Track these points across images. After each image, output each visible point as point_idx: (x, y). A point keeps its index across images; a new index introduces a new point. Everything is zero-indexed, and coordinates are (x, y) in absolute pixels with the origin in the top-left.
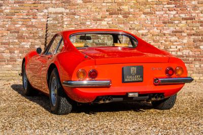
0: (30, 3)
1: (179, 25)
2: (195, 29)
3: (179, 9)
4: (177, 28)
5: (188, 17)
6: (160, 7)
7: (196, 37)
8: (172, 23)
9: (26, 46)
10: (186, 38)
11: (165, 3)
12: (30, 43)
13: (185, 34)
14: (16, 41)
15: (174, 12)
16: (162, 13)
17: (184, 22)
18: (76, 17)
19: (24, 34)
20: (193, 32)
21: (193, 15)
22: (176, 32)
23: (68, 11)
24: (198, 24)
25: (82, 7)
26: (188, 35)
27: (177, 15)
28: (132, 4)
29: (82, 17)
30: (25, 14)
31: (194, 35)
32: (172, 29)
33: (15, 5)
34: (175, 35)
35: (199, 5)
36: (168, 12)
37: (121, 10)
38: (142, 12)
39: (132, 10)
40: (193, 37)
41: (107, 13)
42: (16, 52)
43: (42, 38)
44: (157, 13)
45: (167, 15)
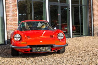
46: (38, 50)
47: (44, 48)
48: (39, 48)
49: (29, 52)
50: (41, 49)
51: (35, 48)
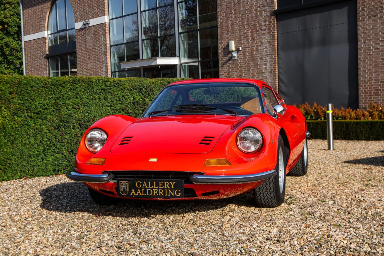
46: (136, 191)
49: (117, 195)
50: (149, 187)
51: (127, 184)
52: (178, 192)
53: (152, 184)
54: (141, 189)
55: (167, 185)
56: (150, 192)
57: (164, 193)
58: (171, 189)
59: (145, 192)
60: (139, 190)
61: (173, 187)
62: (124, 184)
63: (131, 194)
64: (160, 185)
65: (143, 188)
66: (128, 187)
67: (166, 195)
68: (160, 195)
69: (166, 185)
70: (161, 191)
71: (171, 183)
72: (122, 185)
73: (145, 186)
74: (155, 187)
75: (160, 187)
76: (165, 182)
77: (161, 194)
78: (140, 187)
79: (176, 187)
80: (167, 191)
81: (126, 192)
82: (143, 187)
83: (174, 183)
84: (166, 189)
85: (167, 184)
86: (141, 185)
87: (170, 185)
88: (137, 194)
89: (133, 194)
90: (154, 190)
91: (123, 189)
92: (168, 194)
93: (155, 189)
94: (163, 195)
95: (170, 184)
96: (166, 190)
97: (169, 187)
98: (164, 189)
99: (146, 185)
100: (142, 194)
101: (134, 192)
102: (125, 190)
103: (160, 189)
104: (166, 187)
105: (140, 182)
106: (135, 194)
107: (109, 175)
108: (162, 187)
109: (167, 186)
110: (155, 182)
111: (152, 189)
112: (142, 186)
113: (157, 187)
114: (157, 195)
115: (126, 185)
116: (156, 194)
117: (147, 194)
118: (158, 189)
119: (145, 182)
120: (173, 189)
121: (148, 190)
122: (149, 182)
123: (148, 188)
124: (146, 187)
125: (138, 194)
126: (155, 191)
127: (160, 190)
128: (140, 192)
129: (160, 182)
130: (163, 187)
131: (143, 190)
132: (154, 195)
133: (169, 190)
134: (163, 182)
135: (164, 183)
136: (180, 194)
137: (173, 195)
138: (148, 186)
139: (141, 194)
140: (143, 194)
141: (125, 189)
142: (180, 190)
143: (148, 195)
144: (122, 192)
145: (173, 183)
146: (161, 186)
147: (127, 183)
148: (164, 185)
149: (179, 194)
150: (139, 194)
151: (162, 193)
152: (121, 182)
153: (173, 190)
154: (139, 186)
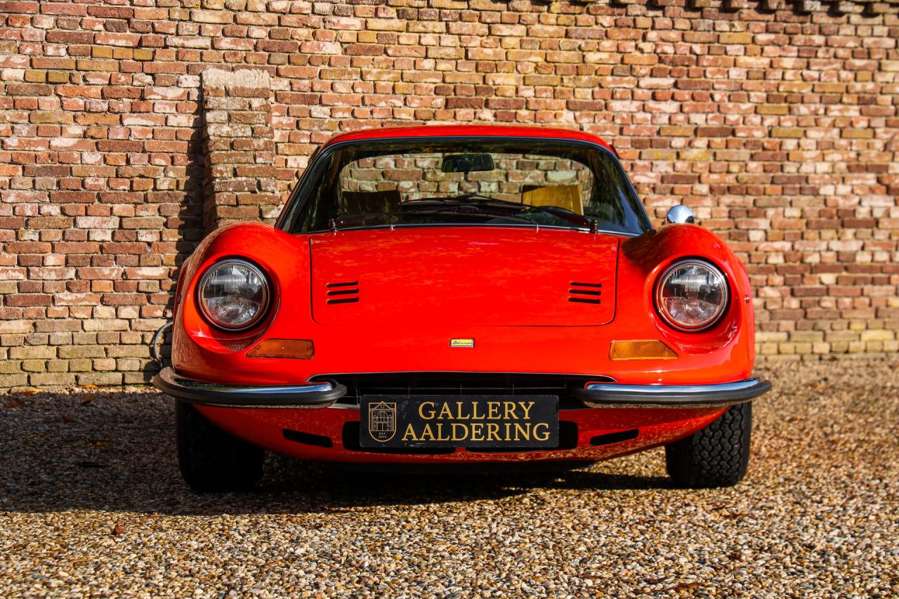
0: (122, 43)
1: (684, 155)
2: (734, 168)
3: (686, 95)
4: (679, 165)
5: (714, 124)
6: (629, 83)
7: (738, 200)
8: (664, 145)
9: (97, 236)
10: (709, 202)
11: (643, 72)
12: (114, 222)
13: (704, 189)
14: (54, 210)
15: (672, 107)
16: (634, 106)
17: (701, 142)
18: (318, 111)
19: (89, 181)
20: (730, 179)
21: (732, 117)
22: (677, 179)
23: (283, 84)
24: (745, 153)
25: (343, 73)
26: (711, 190)
27: (681, 117)
28: (531, 69)
29: (339, 115)
30: (95, 91)
31: (729, 190)
32: (664, 167)
33: (50, 50)
34: (672, 192)
35: (750, 84)
36: (651, 104)
37: (488, 90)
38: (563, 102)
39: (528, 93)
40: (727, 199)
41: (440, 101)
42: (51, 260)
43: (172, 198)
44: (616, 105)
45: (649, 116)
46: (419, 431)
47: (483, 410)
48: (438, 410)
49: (339, 449)
50: (460, 417)
51: (390, 409)
52: (541, 431)
53: (467, 410)
54: (433, 424)
55: (510, 410)
56: (460, 432)
57: (502, 433)
58: (522, 422)
59: (447, 431)
60: (427, 426)
61: (527, 417)
62: (382, 411)
63: (405, 439)
64: (491, 410)
65: (440, 421)
66: (394, 418)
67: (508, 439)
68: (490, 439)
69: (507, 411)
70: (493, 428)
71: (522, 404)
72: (376, 413)
73: (446, 416)
74: (475, 417)
75: (490, 417)
76: (506, 404)
77: (492, 435)
78: (433, 417)
79: (536, 416)
80: (512, 428)
81: (389, 434)
82: (440, 417)
83: (531, 403)
84: (507, 421)
85: (510, 407)
86: (433, 413)
87: (519, 411)
88: (422, 439)
89: (410, 437)
90: (474, 425)
91: (380, 425)
92: (512, 435)
93: (476, 421)
94: (499, 439)
95: (519, 408)
96: (508, 425)
97: (515, 417)
98: (501, 423)
99: (448, 412)
100: (436, 436)
101: (413, 433)
102: (385, 428)
103: (491, 421)
104: (506, 417)
105: (433, 404)
106: (415, 438)
107: (334, 386)
108: (497, 415)
109: (510, 414)
110: (475, 404)
111: (468, 423)
112: (438, 415)
113: (483, 418)
114: (482, 439)
115: (390, 413)
116: (477, 436)
117: (451, 437)
118: (486, 421)
119: (446, 404)
120: (527, 421)
121: (454, 425)
122: (460, 404)
123: (456, 421)
124: (451, 417)
125: (425, 437)
126: (477, 428)
127: (489, 425)
128: (430, 433)
129: (490, 404)
130: (499, 418)
131: (440, 425)
132: (474, 439)
133: (517, 426)
134: (499, 403)
135: (503, 406)
136: (547, 434)
137: (527, 437)
138: (455, 413)
139: (432, 438)
140: (440, 439)
141: (385, 425)
142: (547, 425)
143: (454, 439)
144: (376, 434)
145: (527, 405)
146: (494, 414)
147: (393, 406)
148: (501, 410)
149: (544, 436)
150: (427, 437)
151: (495, 433)
152: (373, 406)
153: (528, 425)
154: (430, 415)
